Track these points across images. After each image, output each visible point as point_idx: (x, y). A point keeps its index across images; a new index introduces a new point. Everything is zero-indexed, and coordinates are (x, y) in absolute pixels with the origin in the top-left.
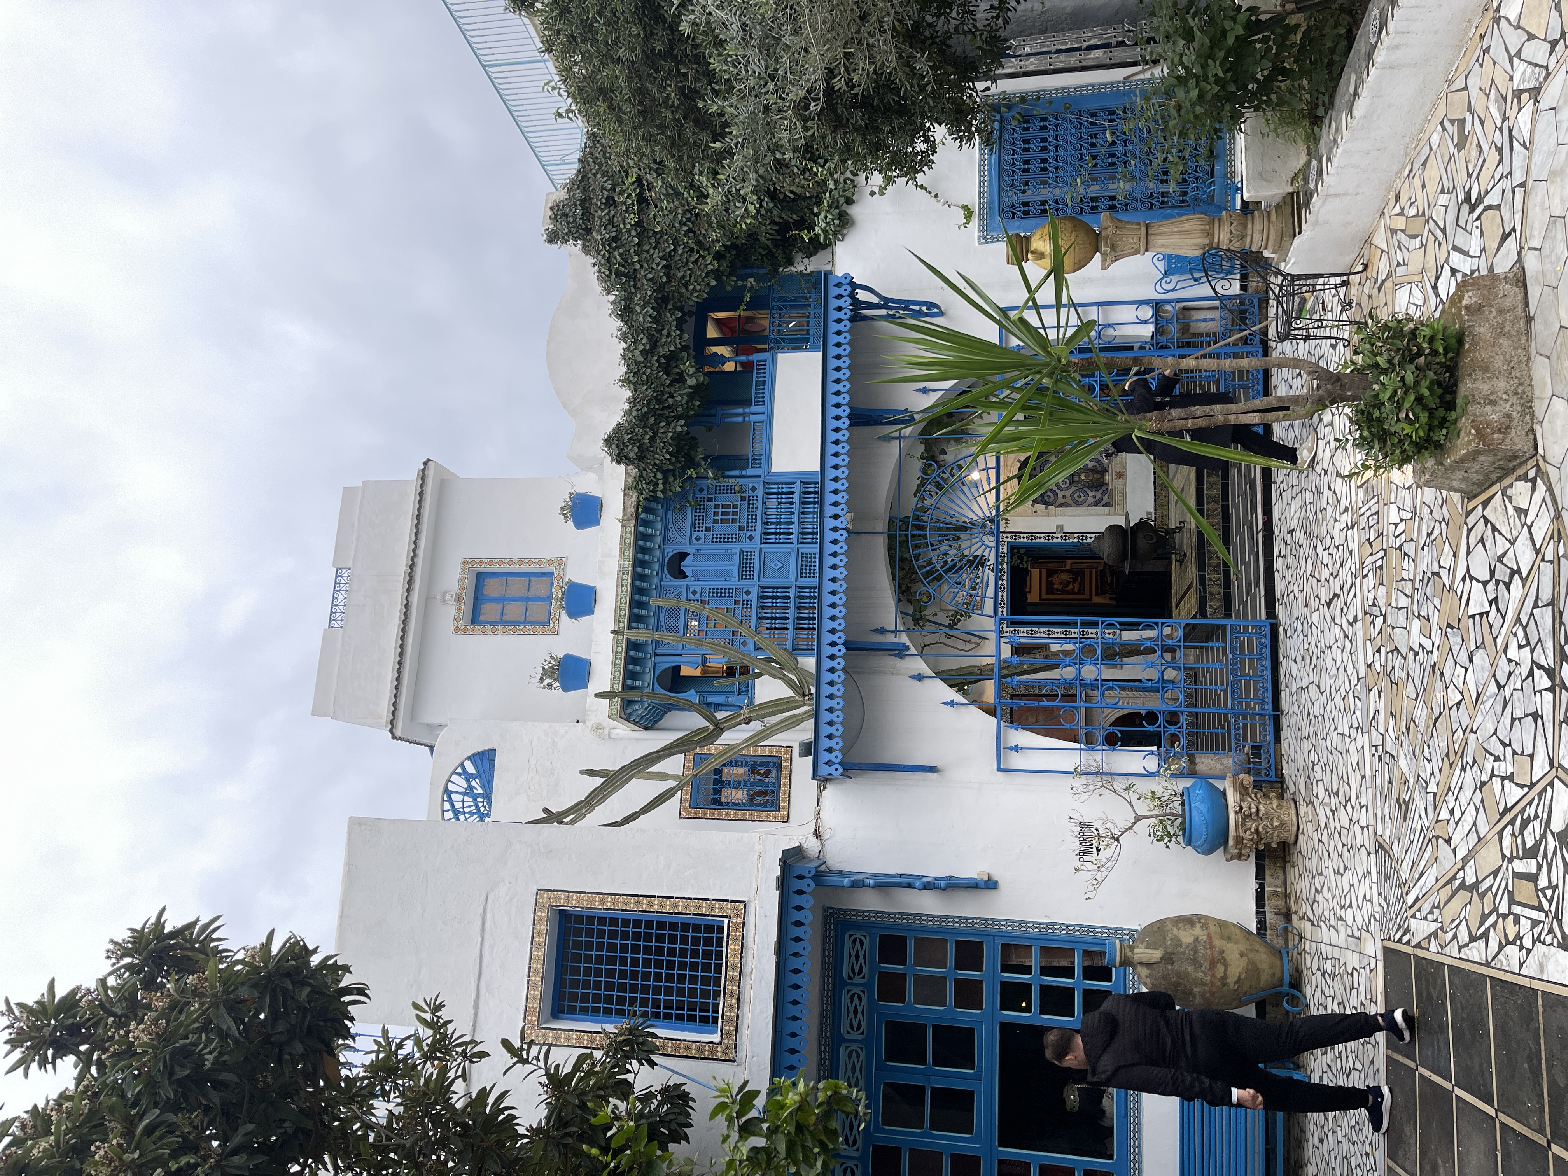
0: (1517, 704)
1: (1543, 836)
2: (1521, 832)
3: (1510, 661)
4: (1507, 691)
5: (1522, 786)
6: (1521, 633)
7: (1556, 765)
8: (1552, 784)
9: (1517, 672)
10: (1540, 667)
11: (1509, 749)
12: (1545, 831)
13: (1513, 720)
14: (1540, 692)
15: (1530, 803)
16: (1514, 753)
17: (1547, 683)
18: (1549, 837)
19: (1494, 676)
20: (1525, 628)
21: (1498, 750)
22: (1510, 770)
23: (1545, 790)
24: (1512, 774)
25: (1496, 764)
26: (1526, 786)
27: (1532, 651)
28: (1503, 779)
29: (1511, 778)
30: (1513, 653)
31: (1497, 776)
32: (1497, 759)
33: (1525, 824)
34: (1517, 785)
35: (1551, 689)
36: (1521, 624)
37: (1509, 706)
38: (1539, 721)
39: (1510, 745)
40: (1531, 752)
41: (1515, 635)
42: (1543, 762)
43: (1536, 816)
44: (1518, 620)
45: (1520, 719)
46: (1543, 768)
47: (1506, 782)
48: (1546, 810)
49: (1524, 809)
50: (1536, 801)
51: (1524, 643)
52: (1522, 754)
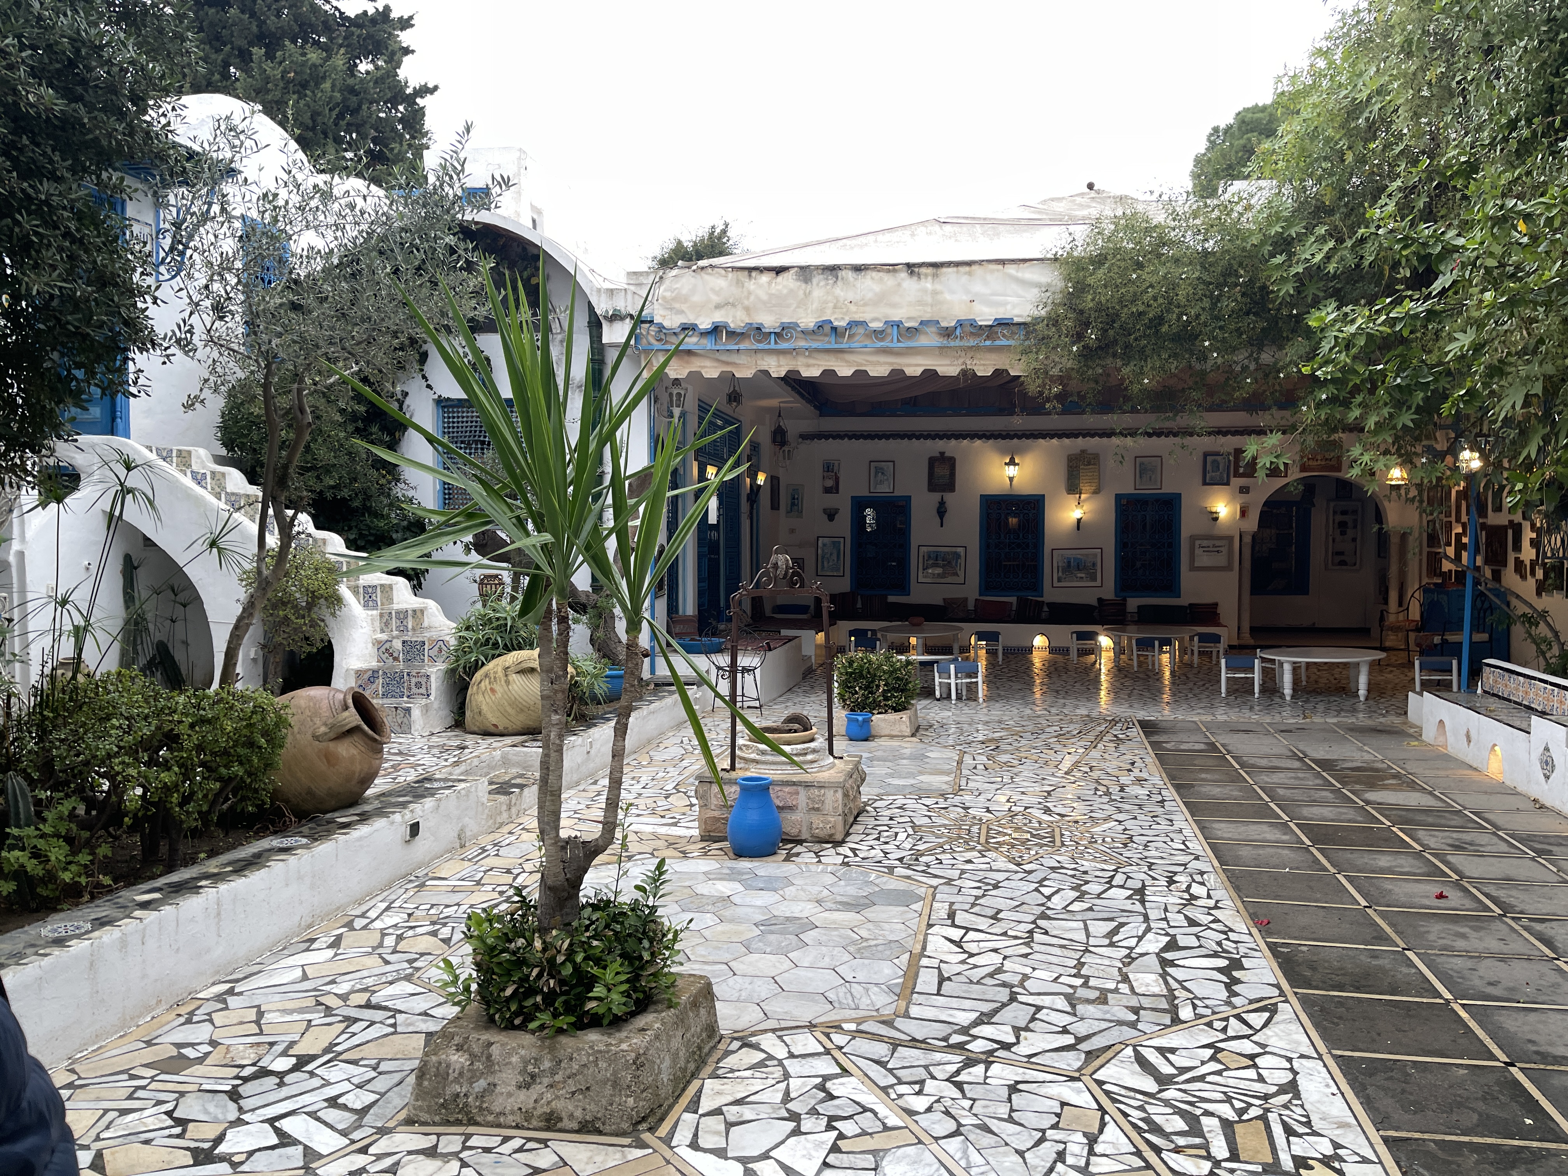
0: (990, 1111)
1: (1167, 1103)
2: (1166, 1136)
3: (929, 1110)
4: (968, 1120)
5: (1103, 1125)
6: (902, 1089)
7: (1077, 1075)
8: (1100, 1083)
9: (948, 1103)
10: (958, 1072)
11: (1050, 1133)
12: (1159, 1099)
13: (1010, 1120)
14: (986, 1077)
15: (1126, 1115)
16: (1055, 1126)
17: (981, 1068)
18: (1166, 1095)
19: (936, 1139)
20: (900, 1082)
21: (1048, 1150)
22: (1079, 1137)
23: (1107, 1093)
24: (1085, 1135)
25: (1070, 1160)
26: (1102, 1118)
27: (933, 1077)
28: (1091, 1152)
29: (1092, 1140)
30: (919, 1103)
31: (1088, 1163)
32: (1061, 1156)
33: (1157, 1129)
34: (1101, 1131)
35: (988, 1064)
36: (892, 1086)
37: (987, 1120)
38: (1020, 1086)
39: (1043, 1131)
40: (1058, 1104)
41: (900, 1096)
42: (1073, 1089)
43: (1141, 1108)
44: (885, 1089)
45: (1012, 1110)
46: (1079, 1092)
47: (1098, 1149)
48: (1132, 1094)
49: (1135, 1126)
50: (1122, 1107)
51: (917, 1087)
52: (1058, 1115)
